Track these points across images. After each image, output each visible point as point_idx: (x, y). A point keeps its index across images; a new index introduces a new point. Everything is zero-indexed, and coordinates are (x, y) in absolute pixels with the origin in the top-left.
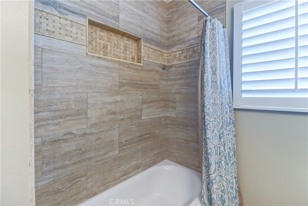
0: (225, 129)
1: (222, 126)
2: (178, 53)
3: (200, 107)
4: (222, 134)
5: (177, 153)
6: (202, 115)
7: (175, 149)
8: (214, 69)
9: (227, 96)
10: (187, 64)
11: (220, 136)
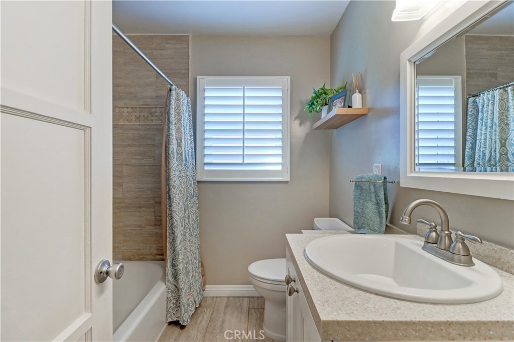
0: (190, 201)
1: (187, 199)
2: (125, 110)
3: (163, 180)
4: (187, 206)
5: (123, 246)
6: (167, 188)
7: (121, 242)
8: (179, 141)
9: (191, 168)
10: (140, 127)
11: (185, 209)
